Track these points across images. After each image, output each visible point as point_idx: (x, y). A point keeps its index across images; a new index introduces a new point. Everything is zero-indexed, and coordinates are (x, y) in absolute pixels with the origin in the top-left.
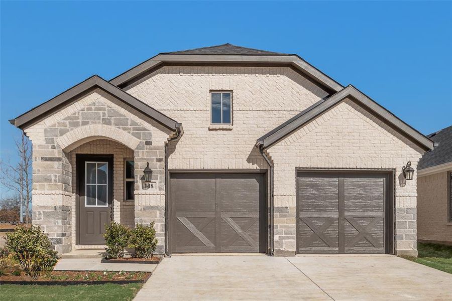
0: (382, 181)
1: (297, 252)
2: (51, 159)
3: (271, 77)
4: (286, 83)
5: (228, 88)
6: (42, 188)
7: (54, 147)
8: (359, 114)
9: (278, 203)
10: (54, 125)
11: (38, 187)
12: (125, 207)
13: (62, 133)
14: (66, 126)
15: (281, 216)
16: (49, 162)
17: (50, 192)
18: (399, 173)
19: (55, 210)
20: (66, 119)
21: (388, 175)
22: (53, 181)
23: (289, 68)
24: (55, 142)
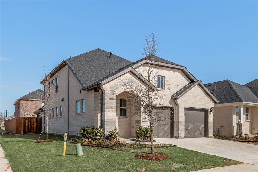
0: (203, 113)
1: (185, 137)
2: (112, 99)
3: (175, 73)
4: (180, 76)
5: (163, 75)
6: (109, 111)
7: (113, 94)
8: (200, 89)
9: (180, 120)
10: (114, 85)
11: (107, 111)
12: (120, 119)
13: (117, 88)
14: (118, 86)
15: (181, 124)
16: (112, 100)
17: (112, 113)
18: (209, 110)
19: (114, 121)
20: (118, 83)
21: (206, 111)
22: (113, 108)
23: (180, 71)
24: (114, 92)
